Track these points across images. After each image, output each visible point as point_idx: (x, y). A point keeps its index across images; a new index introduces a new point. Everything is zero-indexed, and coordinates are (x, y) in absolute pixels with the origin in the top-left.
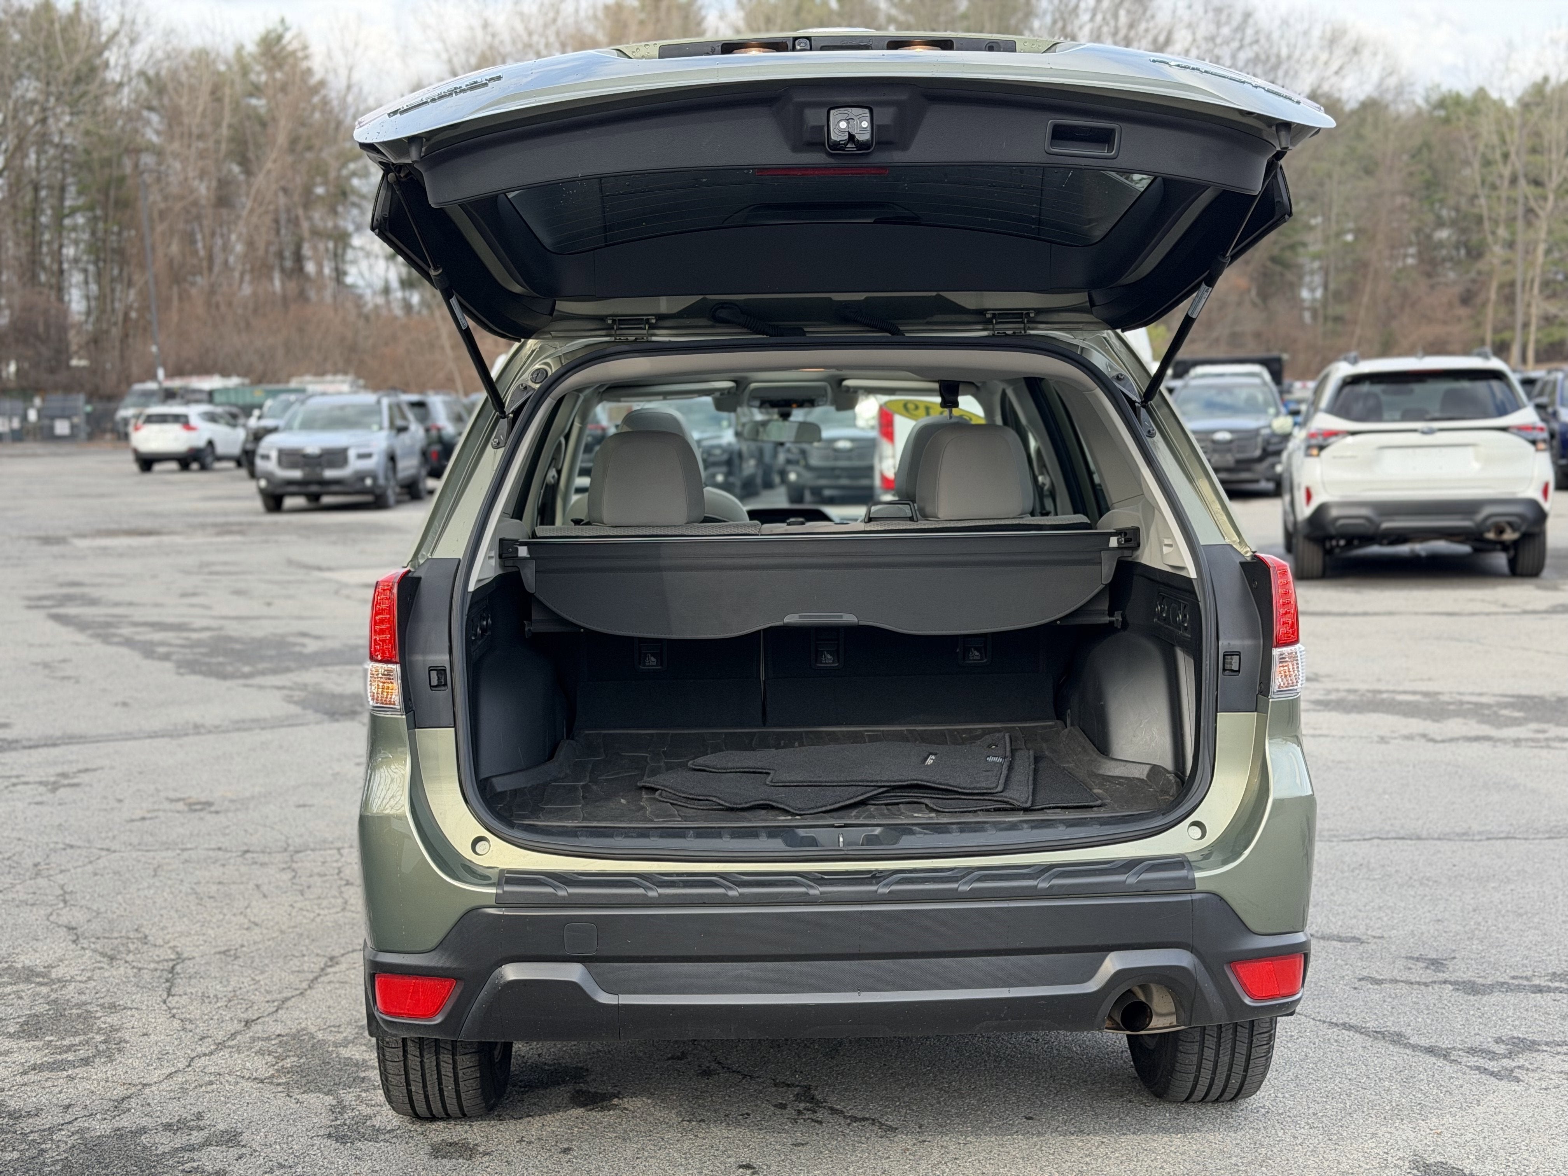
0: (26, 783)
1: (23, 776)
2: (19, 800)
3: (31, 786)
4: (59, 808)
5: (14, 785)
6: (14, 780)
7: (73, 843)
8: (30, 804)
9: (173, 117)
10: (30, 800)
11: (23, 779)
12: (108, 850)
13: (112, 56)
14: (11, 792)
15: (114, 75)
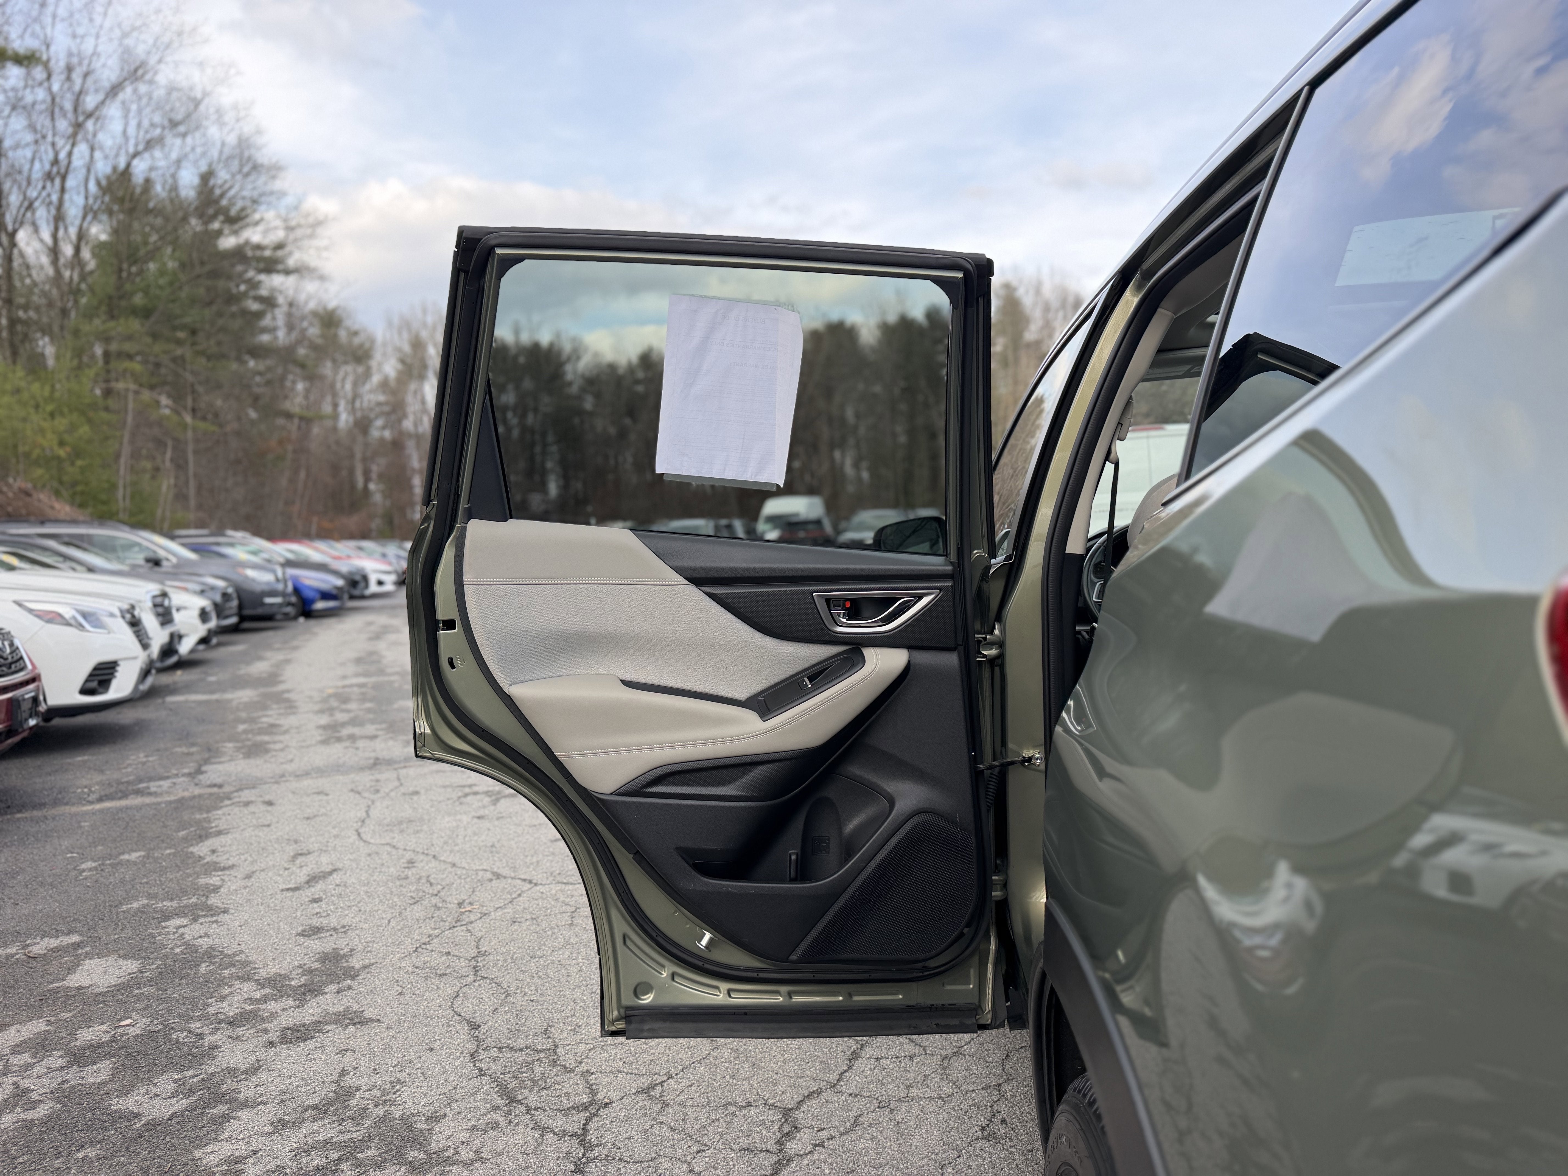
0: (476, 793)
1: (475, 785)
2: (465, 813)
3: (478, 797)
4: (496, 823)
5: (466, 795)
6: (467, 790)
7: (500, 871)
8: (474, 817)
9: (598, 396)
10: (474, 814)
11: (475, 789)
12: (530, 882)
13: (568, 368)
14: (461, 804)
15: (569, 377)
